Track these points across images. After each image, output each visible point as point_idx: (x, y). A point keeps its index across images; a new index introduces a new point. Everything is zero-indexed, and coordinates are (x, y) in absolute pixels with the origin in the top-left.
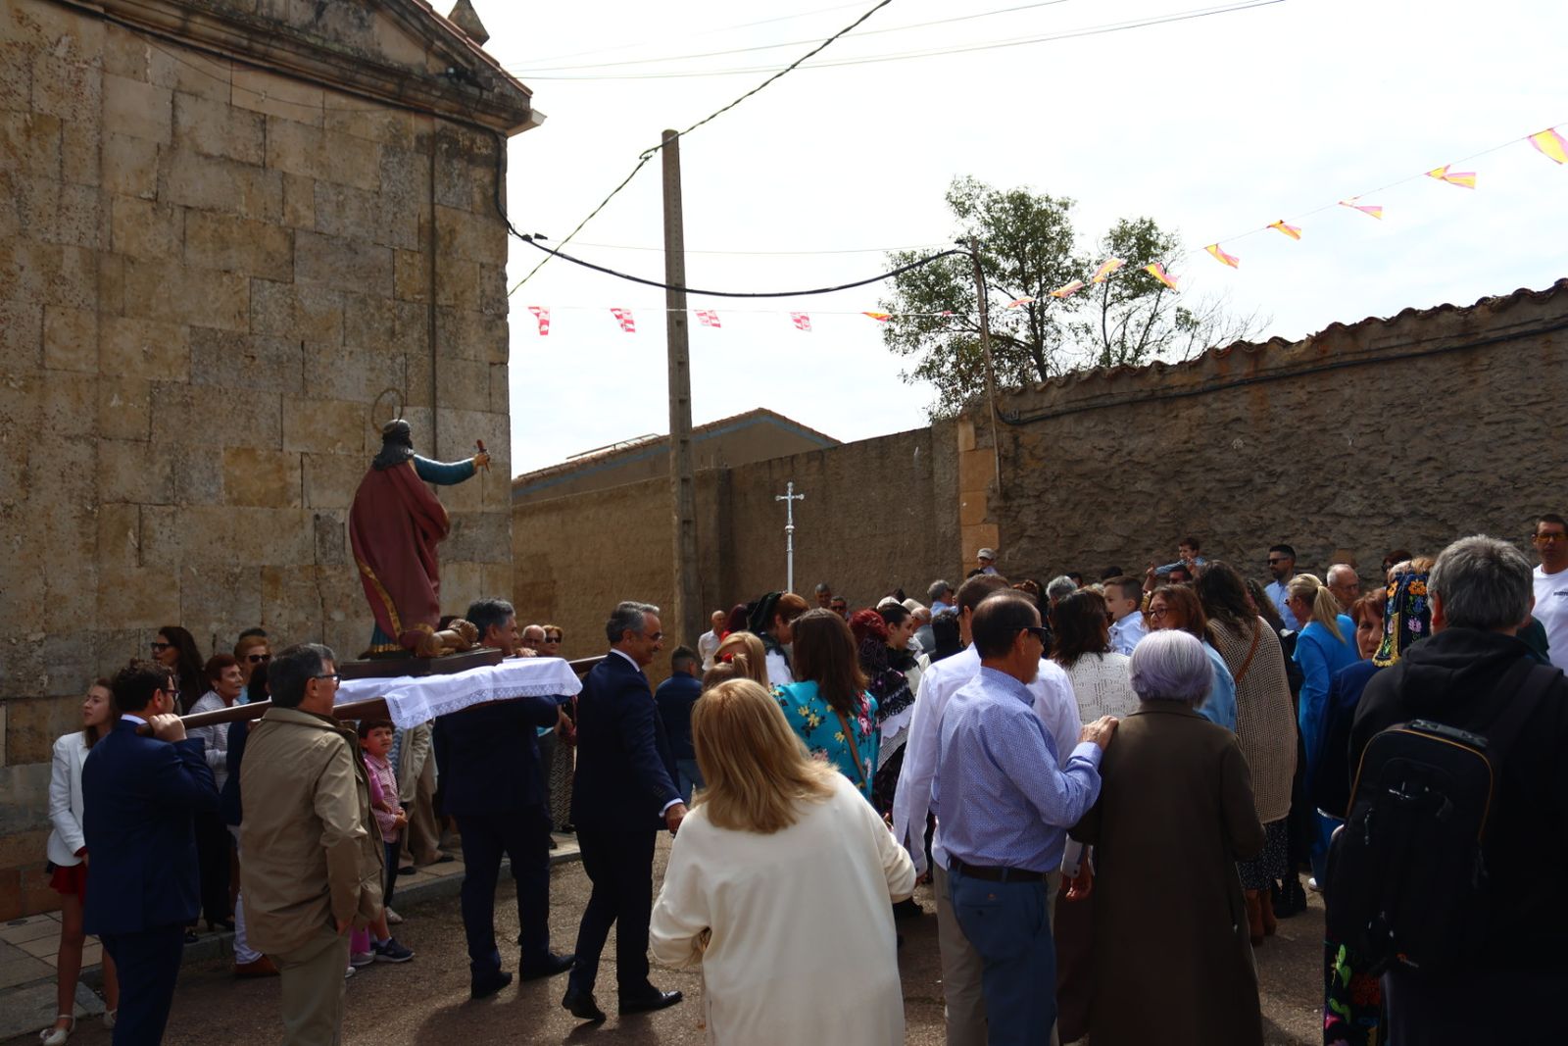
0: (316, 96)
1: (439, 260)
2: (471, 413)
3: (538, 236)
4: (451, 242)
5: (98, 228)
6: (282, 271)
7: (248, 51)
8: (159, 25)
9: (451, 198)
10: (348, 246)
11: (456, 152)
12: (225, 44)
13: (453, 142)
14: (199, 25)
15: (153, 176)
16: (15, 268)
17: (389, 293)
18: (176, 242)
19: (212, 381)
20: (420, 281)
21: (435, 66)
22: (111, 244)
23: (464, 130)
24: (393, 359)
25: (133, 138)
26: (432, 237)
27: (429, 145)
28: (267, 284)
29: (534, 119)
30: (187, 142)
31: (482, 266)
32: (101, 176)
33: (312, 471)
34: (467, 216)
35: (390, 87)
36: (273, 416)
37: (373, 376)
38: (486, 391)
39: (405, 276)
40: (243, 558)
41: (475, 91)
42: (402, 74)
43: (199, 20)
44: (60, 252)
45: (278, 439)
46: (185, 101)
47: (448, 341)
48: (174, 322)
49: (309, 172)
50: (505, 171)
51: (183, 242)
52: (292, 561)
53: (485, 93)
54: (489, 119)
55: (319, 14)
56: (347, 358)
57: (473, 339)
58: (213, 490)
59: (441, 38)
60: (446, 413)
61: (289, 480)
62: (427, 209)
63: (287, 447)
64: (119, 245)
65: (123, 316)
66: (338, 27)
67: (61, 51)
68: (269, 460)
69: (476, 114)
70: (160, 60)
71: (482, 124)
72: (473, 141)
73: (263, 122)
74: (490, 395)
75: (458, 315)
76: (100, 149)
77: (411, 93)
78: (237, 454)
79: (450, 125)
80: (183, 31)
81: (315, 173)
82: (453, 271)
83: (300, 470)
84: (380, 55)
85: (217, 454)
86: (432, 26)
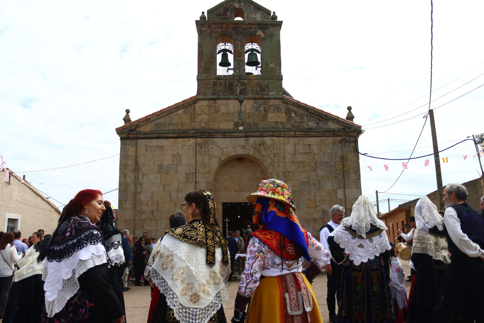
0: (319, 139)
1: (344, 162)
2: (353, 189)
3: (366, 154)
4: (347, 159)
5: (284, 168)
6: (314, 169)
7: (306, 135)
8: (291, 135)
9: (346, 150)
10: (327, 163)
11: (346, 141)
12: (302, 135)
13: (346, 140)
14: (297, 133)
15: (292, 158)
16: (273, 176)
17: (335, 170)
18: (296, 168)
19: (303, 189)
20: (341, 166)
21: (341, 127)
22: (286, 170)
23: (348, 137)
24: (336, 181)
25: (289, 153)
26: (343, 158)
27: (341, 142)
28: (312, 172)
29: (362, 132)
30: (297, 152)
31: (354, 162)
32: (284, 160)
33: (321, 202)
34: (350, 153)
35: (332, 134)
36: (314, 193)
37: (332, 185)
38: (356, 185)
39: (338, 166)
40: (310, 217)
41: (349, 130)
42: (334, 131)
43: (297, 132)
44: (279, 173)
45: (315, 197)
46: (297, 146)
47: (347, 177)
48: (297, 180)
49: (318, 152)
50: (358, 142)
51: (298, 168)
52: (319, 217)
53: (351, 130)
54: (353, 134)
55: (318, 125)
56: (327, 182)
57: (352, 175)
58: (304, 206)
59: (341, 122)
60: (348, 190)
61: (317, 204)
62: (341, 153)
63: (317, 198)
64: (288, 170)
65: (289, 180)
66: (322, 126)
67: (278, 143)
68: (314, 201)
69: (350, 134)
70: (292, 140)
71: (352, 135)
72: (350, 139)
73: (310, 145)
74: (357, 185)
75: (349, 172)
76: (284, 156)
77: (336, 134)
78: (308, 200)
79: (345, 137)
80: (295, 135)
81: (320, 152)
82: (347, 164)
83: (319, 202)
84: (330, 129)
85: (305, 200)
86: (339, 121)
